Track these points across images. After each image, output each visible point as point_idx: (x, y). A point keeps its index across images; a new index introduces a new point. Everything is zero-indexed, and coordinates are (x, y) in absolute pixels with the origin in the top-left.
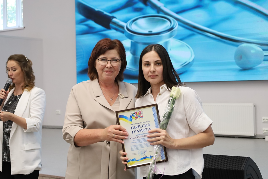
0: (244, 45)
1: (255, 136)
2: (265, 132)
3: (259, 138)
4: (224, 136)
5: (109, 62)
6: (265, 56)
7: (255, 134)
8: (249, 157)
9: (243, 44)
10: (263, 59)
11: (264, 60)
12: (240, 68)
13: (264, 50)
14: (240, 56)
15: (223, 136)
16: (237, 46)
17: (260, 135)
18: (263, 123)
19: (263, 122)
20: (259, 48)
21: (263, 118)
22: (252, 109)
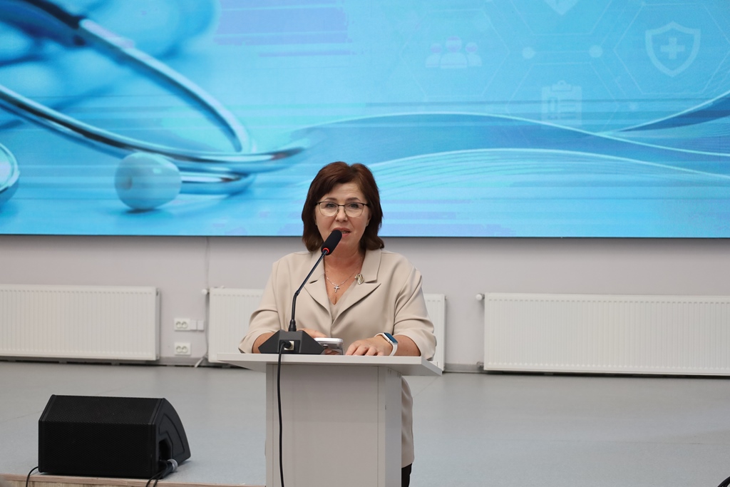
0: (138, 155)
1: (157, 361)
2: (179, 350)
3: (165, 366)
4: (87, 362)
5: (341, 209)
6: (184, 182)
7: (157, 357)
8: (164, 399)
9: (135, 152)
10: (179, 190)
11: (181, 192)
12: (127, 208)
13: (182, 169)
14: (128, 181)
15: (83, 361)
16: (122, 156)
17: (168, 358)
18: (176, 331)
19: (176, 329)
20: (170, 165)
21: (176, 320)
22: (152, 300)
